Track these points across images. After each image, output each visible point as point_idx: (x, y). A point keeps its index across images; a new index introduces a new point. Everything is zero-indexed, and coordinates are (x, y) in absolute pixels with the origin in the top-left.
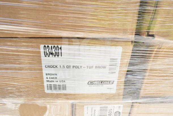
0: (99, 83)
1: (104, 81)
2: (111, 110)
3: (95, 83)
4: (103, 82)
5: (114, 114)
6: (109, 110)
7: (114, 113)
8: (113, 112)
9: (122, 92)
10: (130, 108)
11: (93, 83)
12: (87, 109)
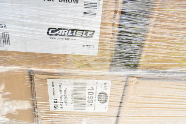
0: (68, 33)
1: (77, 30)
2: (92, 89)
3: (60, 33)
4: (75, 32)
5: (97, 97)
6: (89, 89)
7: (97, 94)
8: (94, 93)
9: (108, 53)
10: (123, 86)
11: (57, 33)
12: (53, 85)
